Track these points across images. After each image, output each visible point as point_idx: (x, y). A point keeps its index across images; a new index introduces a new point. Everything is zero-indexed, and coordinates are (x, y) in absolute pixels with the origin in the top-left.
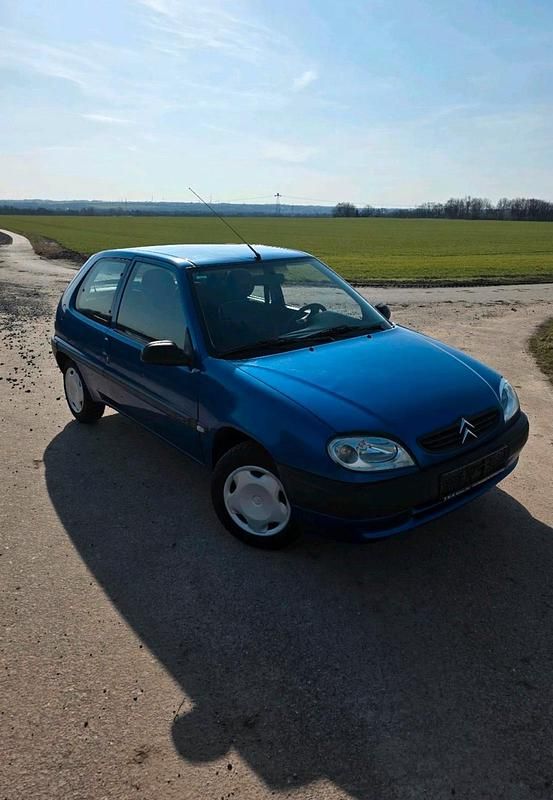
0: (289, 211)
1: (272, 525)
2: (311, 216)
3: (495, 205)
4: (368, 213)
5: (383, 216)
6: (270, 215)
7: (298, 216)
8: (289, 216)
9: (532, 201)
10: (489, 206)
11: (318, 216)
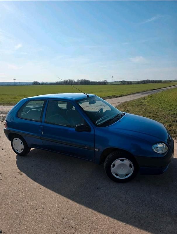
0: (18, 84)
1: (127, 175)
2: (26, 85)
3: (76, 81)
4: (43, 84)
5: (47, 84)
6: (12, 85)
7: (21, 85)
8: (19, 85)
9: (85, 80)
10: (74, 81)
11: (28, 85)
